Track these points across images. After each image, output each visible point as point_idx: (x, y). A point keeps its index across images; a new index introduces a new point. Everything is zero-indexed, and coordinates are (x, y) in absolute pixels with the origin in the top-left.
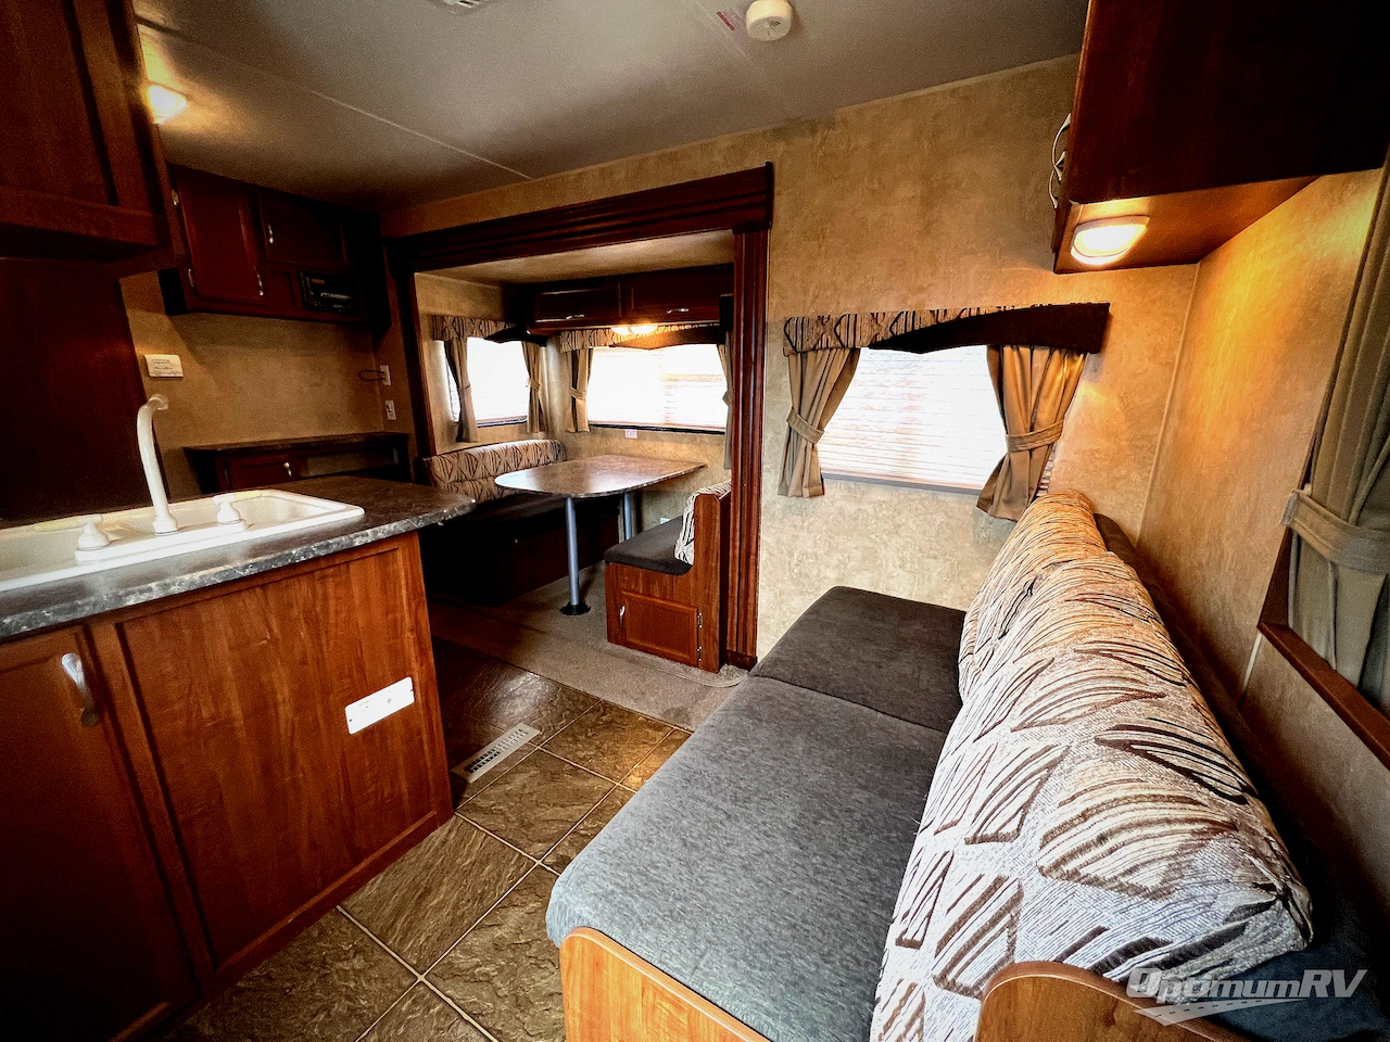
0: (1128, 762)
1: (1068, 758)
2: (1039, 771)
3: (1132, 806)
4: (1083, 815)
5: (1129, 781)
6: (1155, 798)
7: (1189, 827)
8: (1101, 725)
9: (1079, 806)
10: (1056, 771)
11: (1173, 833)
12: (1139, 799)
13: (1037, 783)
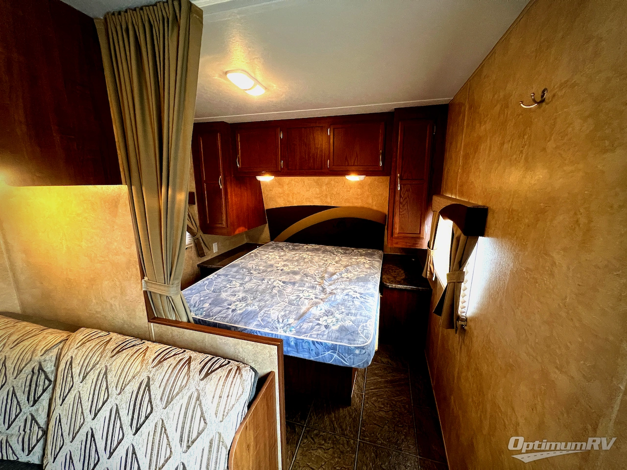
0: (214, 376)
1: (200, 391)
2: (196, 404)
3: (227, 383)
4: (220, 397)
5: (219, 379)
6: (227, 376)
7: (237, 374)
8: (196, 376)
9: (217, 397)
10: (201, 398)
11: (237, 378)
12: (226, 380)
13: (199, 407)
